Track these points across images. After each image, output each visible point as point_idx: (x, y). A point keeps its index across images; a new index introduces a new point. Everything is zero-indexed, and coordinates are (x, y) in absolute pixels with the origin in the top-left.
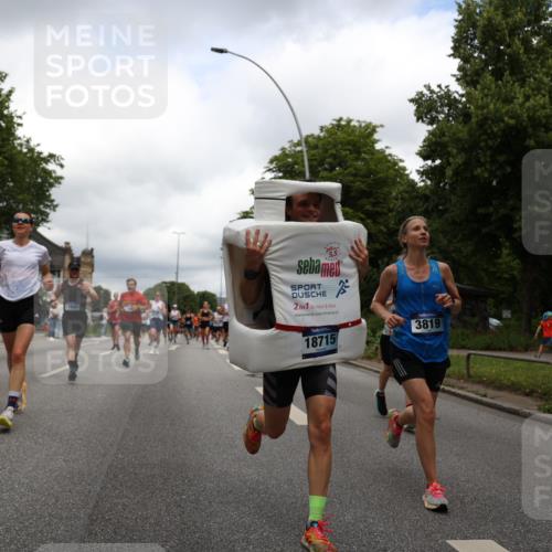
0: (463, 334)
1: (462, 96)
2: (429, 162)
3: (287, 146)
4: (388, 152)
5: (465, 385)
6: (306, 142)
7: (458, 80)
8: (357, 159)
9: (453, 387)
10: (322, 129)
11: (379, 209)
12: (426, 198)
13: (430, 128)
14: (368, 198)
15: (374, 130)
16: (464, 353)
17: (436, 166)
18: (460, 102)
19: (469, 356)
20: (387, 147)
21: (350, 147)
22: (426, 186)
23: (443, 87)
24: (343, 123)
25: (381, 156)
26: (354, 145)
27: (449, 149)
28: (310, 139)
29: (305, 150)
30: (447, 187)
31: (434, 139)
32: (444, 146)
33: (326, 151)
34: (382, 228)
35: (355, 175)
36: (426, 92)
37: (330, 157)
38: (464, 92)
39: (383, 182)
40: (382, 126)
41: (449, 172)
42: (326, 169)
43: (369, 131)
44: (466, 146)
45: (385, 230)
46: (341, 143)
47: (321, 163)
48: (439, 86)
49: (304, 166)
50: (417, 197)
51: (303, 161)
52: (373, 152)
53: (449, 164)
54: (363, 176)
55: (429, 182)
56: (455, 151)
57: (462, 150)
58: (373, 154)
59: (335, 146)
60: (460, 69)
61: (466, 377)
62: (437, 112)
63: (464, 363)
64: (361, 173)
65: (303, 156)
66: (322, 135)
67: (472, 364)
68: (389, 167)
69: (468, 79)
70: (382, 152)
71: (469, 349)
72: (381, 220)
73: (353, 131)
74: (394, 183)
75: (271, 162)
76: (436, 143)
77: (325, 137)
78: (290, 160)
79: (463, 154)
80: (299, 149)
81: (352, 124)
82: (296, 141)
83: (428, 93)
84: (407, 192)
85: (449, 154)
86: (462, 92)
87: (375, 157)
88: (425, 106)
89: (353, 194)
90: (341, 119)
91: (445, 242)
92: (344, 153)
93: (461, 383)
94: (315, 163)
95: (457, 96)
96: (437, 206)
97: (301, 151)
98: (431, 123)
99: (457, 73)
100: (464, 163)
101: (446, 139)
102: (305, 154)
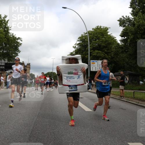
0: (132, 86)
1: (133, 19)
2: (123, 38)
3: (83, 34)
4: (111, 35)
5: (133, 100)
6: (89, 33)
7: (131, 14)
8: (103, 37)
9: (129, 100)
10: (93, 29)
11: (109, 51)
12: (122, 48)
13: (123, 28)
14: (106, 48)
15: (107, 29)
16: (133, 91)
17: (125, 39)
18: (132, 21)
19: (134, 92)
20: (111, 34)
21: (101, 34)
22: (122, 45)
23: (127, 17)
24: (99, 27)
25: (109, 36)
26: (102, 33)
27: (129, 34)
28: (90, 32)
29: (88, 35)
30: (128, 45)
31: (125, 31)
32: (128, 33)
33: (94, 35)
34: (110, 56)
35: (102, 42)
36: (122, 18)
37: (95, 37)
38: (133, 18)
39: (110, 44)
40: (110, 28)
41: (129, 41)
42: (94, 40)
43: (106, 29)
44: (134, 33)
45: (110, 57)
46: (98, 33)
47: (93, 39)
48: (126, 16)
49: (88, 40)
50: (119, 48)
51: (88, 38)
52: (107, 35)
53: (129, 38)
54: (105, 42)
55: (123, 43)
56: (130, 34)
57: (132, 34)
58: (107, 36)
59: (96, 34)
60: (132, 11)
61: (133, 98)
62: (126, 24)
63: (133, 94)
64: (104, 41)
65: (87, 37)
66: (93, 31)
67: (135, 94)
68: (112, 40)
69: (135, 14)
70: (110, 35)
71: (134, 90)
72: (109, 54)
73: (102, 29)
74: (113, 44)
75: (79, 38)
76: (125, 33)
77: (94, 31)
78: (84, 38)
79: (133, 35)
80: (86, 35)
81: (101, 27)
82: (85, 33)
83: (123, 18)
84: (117, 46)
85: (129, 35)
86: (132, 18)
87: (108, 36)
88: (122, 22)
89: (101, 47)
90: (98, 26)
91: (127, 60)
92: (99, 36)
93: (132, 100)
94: (91, 39)
95: (131, 19)
96: (125, 50)
97: (87, 35)
98: (124, 27)
99: (131, 12)
100: (133, 38)
101: (128, 31)
102: (88, 36)
